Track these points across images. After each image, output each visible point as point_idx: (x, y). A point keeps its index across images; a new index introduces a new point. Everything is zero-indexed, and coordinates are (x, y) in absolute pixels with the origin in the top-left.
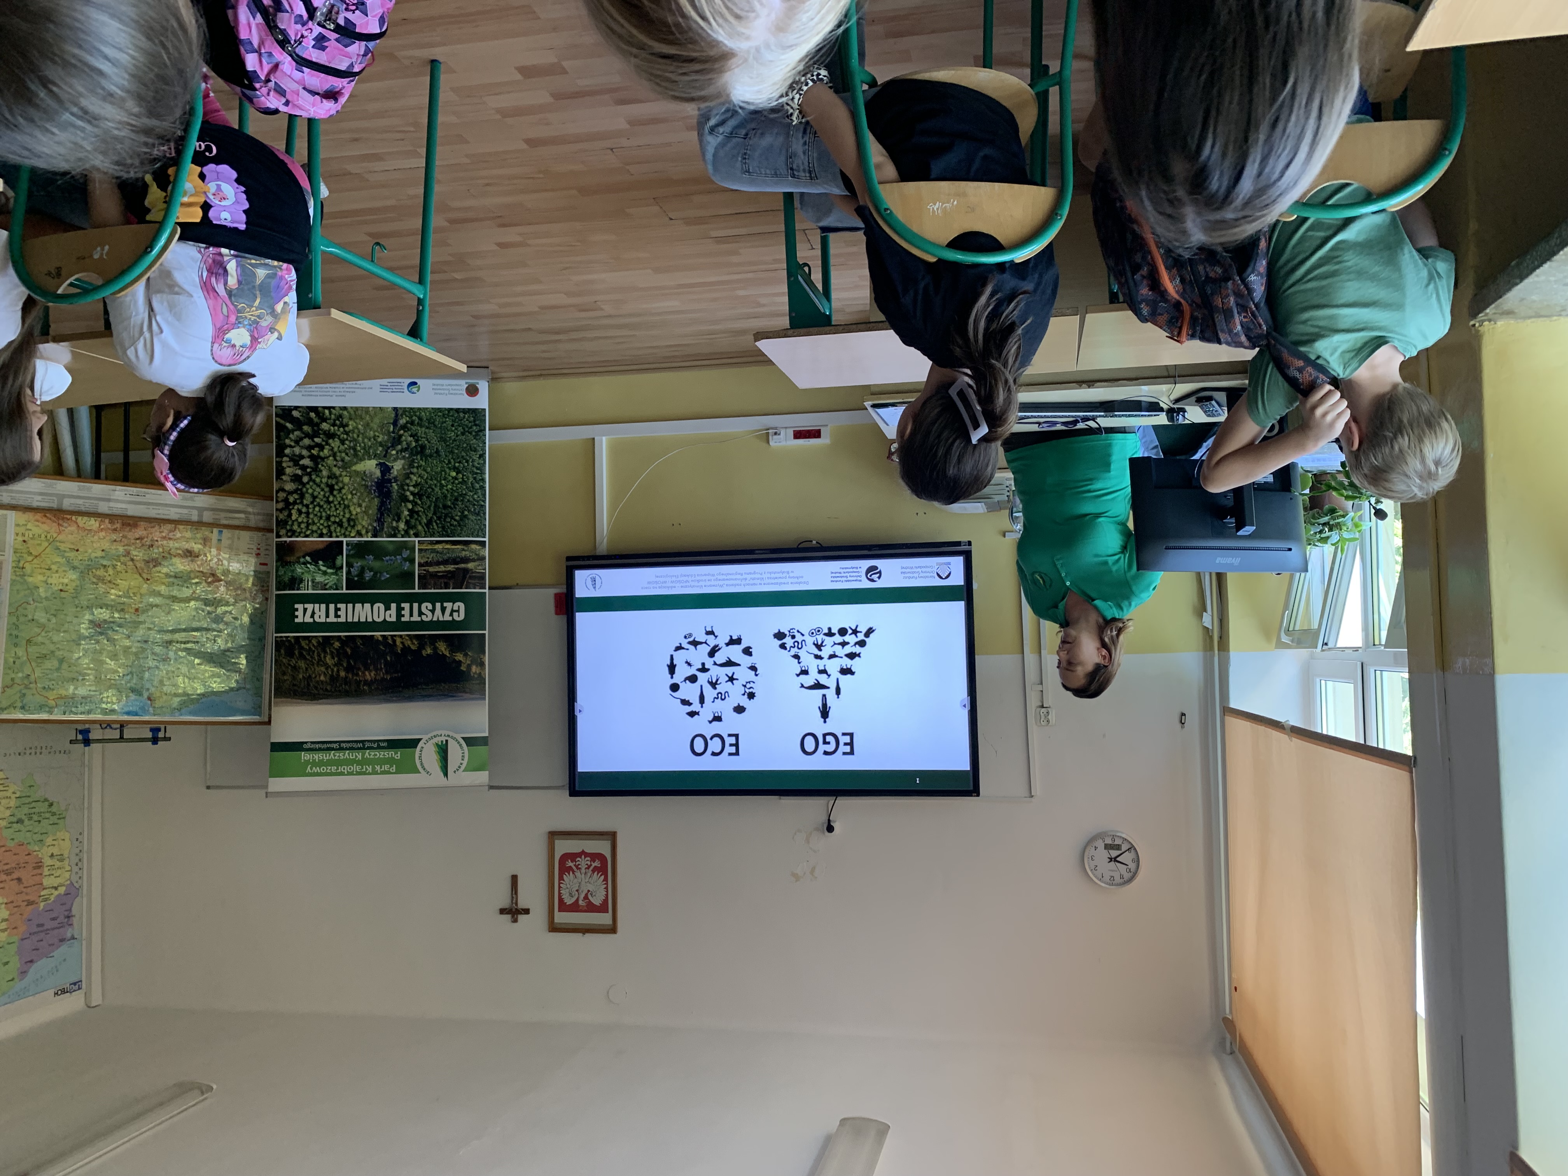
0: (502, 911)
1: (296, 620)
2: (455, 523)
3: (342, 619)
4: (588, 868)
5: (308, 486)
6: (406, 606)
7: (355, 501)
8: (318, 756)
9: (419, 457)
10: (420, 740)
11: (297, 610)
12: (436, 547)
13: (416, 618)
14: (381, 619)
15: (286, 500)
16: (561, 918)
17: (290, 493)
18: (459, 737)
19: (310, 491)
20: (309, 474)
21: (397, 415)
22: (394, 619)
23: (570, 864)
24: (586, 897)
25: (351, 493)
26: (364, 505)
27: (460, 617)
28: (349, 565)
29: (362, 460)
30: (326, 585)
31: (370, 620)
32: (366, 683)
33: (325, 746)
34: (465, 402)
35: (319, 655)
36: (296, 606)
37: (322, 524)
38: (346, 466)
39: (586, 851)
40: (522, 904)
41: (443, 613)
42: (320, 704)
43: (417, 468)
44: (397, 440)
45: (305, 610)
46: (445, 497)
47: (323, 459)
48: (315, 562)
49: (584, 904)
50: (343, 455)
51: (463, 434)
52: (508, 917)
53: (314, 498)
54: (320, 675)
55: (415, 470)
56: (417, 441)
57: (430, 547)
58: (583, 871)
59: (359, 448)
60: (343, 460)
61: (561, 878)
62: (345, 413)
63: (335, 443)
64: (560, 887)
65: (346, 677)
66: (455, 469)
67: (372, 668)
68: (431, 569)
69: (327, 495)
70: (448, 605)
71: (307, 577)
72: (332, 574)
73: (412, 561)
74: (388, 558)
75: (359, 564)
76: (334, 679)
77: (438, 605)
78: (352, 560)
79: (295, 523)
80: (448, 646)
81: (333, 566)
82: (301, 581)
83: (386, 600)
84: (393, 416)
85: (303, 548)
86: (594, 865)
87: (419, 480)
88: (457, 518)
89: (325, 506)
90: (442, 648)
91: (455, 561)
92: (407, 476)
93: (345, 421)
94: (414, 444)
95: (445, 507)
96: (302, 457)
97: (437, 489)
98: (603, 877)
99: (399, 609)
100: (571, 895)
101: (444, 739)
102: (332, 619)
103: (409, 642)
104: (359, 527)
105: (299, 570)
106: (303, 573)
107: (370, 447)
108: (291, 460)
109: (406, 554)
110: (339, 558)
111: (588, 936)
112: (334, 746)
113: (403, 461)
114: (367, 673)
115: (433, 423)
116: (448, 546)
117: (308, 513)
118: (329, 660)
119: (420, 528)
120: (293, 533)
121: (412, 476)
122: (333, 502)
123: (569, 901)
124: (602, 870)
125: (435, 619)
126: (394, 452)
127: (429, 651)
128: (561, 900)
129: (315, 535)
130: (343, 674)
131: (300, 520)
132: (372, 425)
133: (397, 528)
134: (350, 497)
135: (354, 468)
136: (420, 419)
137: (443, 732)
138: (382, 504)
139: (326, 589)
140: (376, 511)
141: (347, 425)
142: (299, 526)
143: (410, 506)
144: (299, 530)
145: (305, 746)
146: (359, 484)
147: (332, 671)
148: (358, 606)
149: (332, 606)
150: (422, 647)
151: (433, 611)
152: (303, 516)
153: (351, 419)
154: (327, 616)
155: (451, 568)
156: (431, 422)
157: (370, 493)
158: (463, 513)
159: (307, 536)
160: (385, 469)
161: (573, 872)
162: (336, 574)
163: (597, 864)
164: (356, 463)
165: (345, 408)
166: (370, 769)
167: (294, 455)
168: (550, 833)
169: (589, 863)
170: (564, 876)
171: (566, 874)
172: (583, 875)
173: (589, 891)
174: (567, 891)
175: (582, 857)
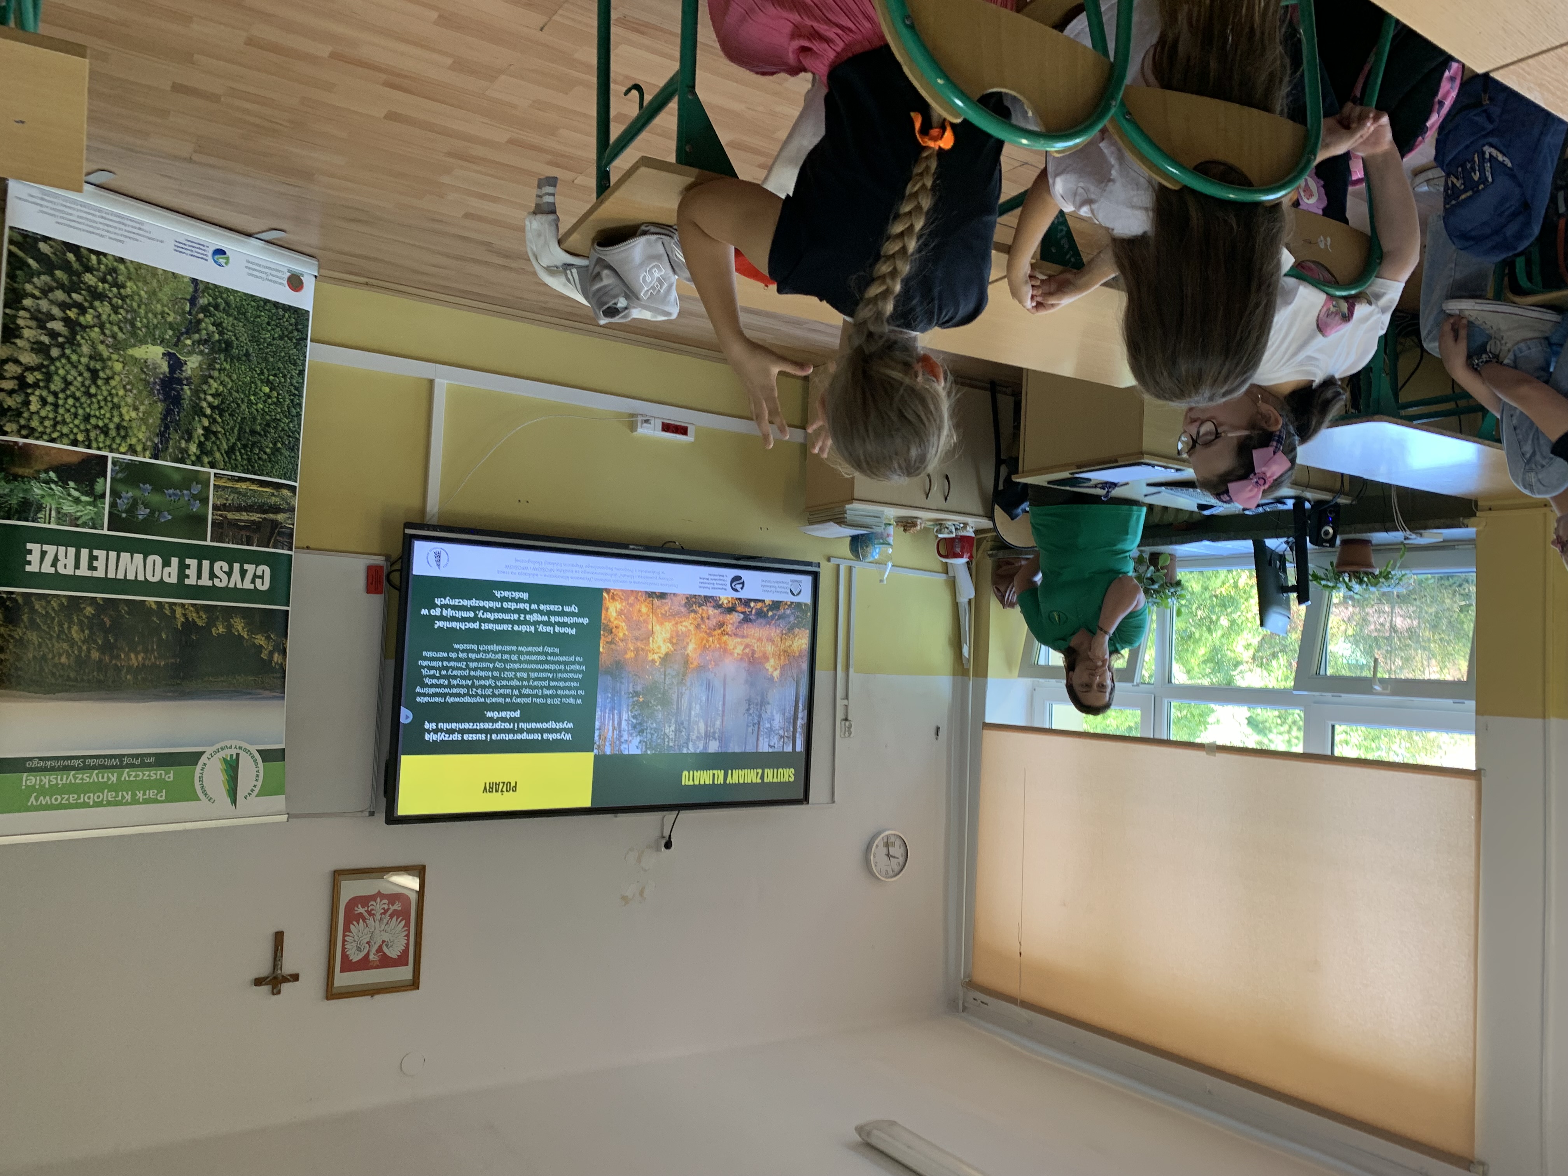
0: (258, 982)
1: (28, 568)
2: (265, 457)
3: (100, 574)
4: (386, 911)
5: (58, 364)
6: (193, 563)
7: (129, 400)
8: (47, 779)
9: (222, 356)
10: (202, 753)
11: (30, 552)
12: (238, 485)
13: (205, 581)
14: (156, 579)
15: (21, 379)
16: (342, 980)
17: (31, 369)
18: (253, 749)
19: (62, 372)
20: (61, 346)
21: (196, 291)
22: (174, 580)
23: (360, 910)
24: (380, 949)
25: (124, 387)
26: (142, 408)
27: (264, 585)
28: (115, 493)
29: (143, 342)
30: (77, 519)
31: (141, 578)
32: (130, 669)
33: (60, 763)
34: (284, 296)
35: (61, 625)
36: (29, 546)
37: (77, 426)
38: (118, 346)
39: (385, 891)
40: (288, 967)
41: (243, 579)
42: (57, 699)
43: (220, 370)
44: (193, 327)
45: (43, 554)
46: (255, 419)
47: (84, 328)
48: (63, 481)
49: (376, 958)
50: (116, 329)
51: (281, 338)
52: (265, 989)
53: (68, 384)
54: (60, 655)
55: (216, 374)
56: (221, 333)
57: (230, 484)
58: (378, 916)
59: (139, 324)
60: (114, 336)
61: (347, 929)
62: (122, 267)
63: (105, 309)
64: (344, 941)
65: (100, 660)
66: (268, 382)
67: (140, 648)
68: (230, 516)
69: (87, 383)
70: (250, 568)
71: (48, 502)
72: (89, 503)
73: (205, 501)
74: (171, 491)
75: (130, 494)
76: (81, 662)
77: (236, 566)
78: (120, 487)
79: (35, 417)
80: (247, 624)
81: (90, 492)
82: (40, 508)
83: (166, 553)
84: (191, 290)
85: (46, 458)
86: (392, 908)
87: (221, 388)
88: (268, 450)
89: (83, 400)
90: (239, 625)
91: (262, 509)
92: (205, 380)
93: (121, 278)
94: (217, 337)
95: (253, 432)
96: (53, 318)
97: (244, 406)
98: (403, 923)
99: (183, 567)
100: (359, 949)
101: (234, 752)
102: (84, 571)
103: (194, 615)
104: (134, 441)
105: (37, 490)
106: (43, 497)
107: (156, 327)
108: (33, 318)
109: (196, 489)
110: (100, 480)
111: (377, 997)
112: (76, 763)
113: (200, 358)
114: (132, 656)
115: (244, 314)
116: (254, 487)
117: (56, 406)
118: (75, 632)
119: (218, 455)
120: (31, 432)
121: (211, 381)
122: (95, 395)
123: (355, 957)
124: (403, 914)
125: (231, 585)
126: (189, 342)
127: (221, 630)
128: (345, 956)
129: (65, 440)
130: (95, 655)
131: (43, 413)
132: (160, 295)
133: (185, 451)
134: (121, 392)
135: (130, 352)
136: (227, 304)
137: (234, 743)
138: (168, 412)
139: (77, 526)
140: (159, 422)
141: (123, 286)
142: (41, 423)
143: (206, 424)
144: (40, 429)
145: (28, 764)
146: (135, 377)
147: (80, 649)
148: (125, 556)
149: (85, 552)
150: (211, 622)
151: (229, 574)
152: (48, 408)
153: (130, 279)
154: (77, 566)
155: (256, 517)
156: (241, 312)
157: (151, 393)
158: (275, 444)
159: (52, 440)
160: (176, 364)
161: (364, 920)
162: (93, 504)
163: (397, 907)
164: (134, 346)
165: (122, 260)
166: (128, 797)
167: (39, 311)
168: (335, 872)
169: (386, 907)
170: (352, 926)
171: (355, 923)
172: (377, 922)
173: (384, 941)
174: (354, 944)
175: (378, 899)
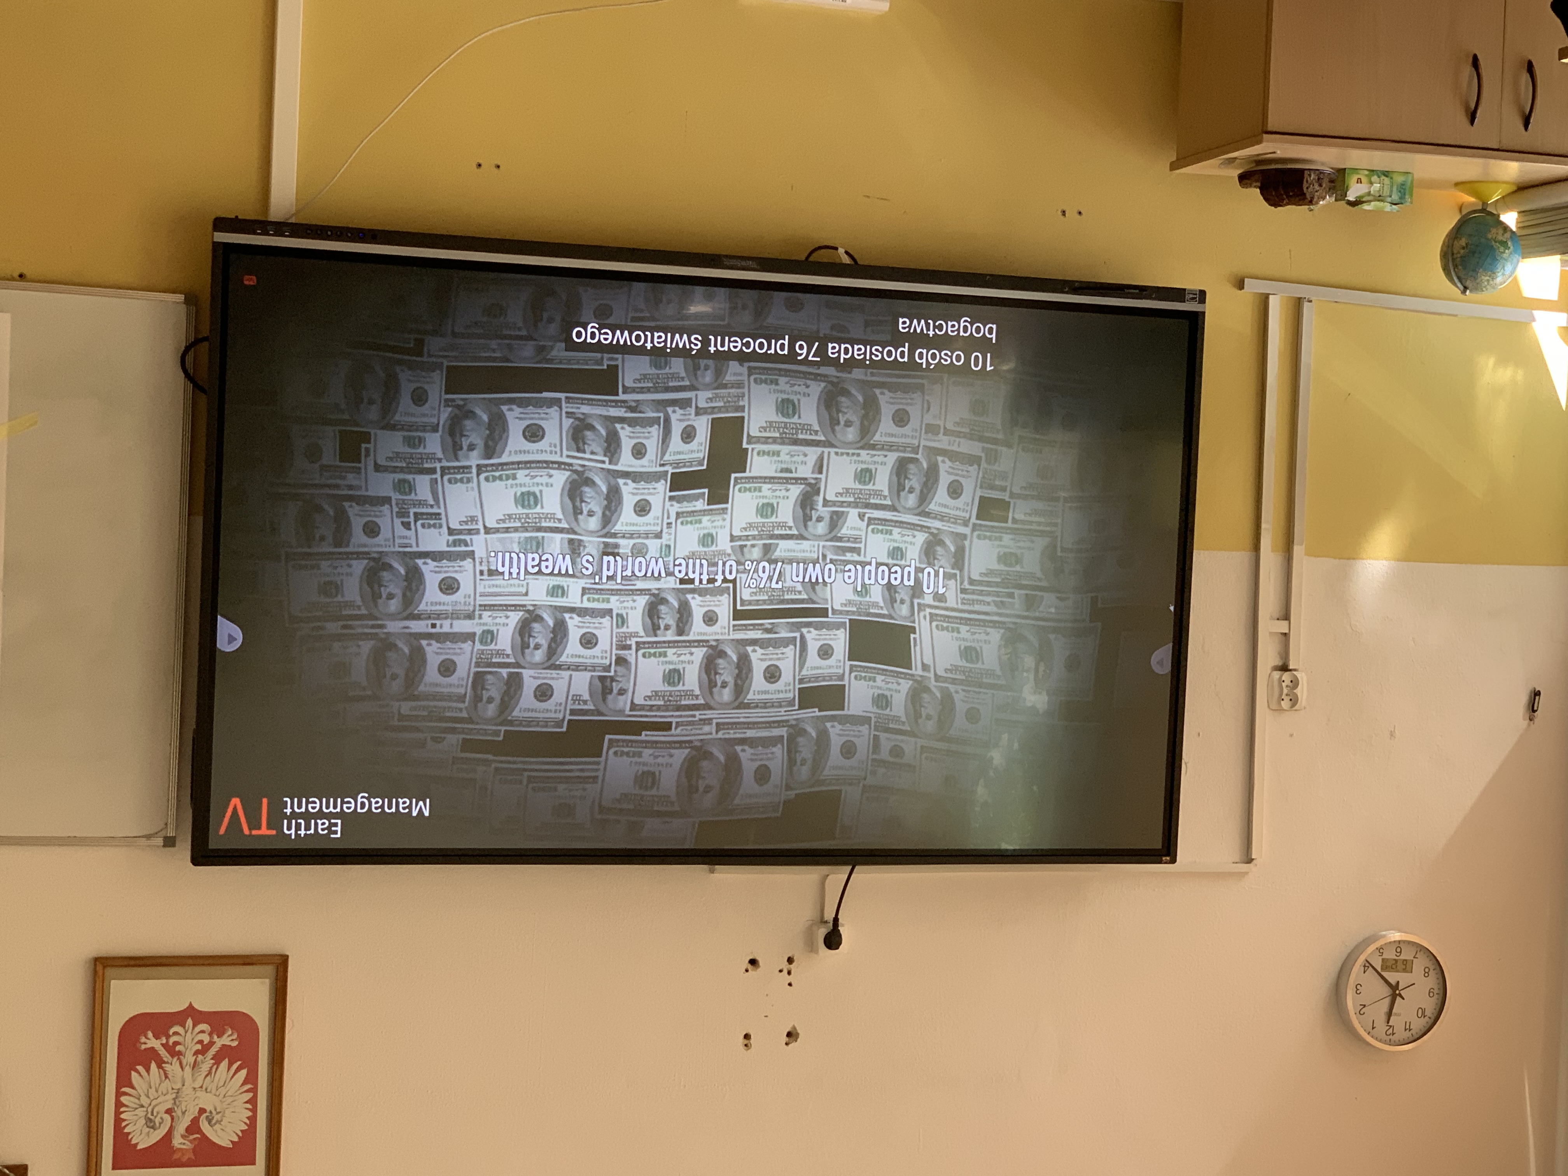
24: (194, 1127)
39: (199, 1006)
40: (6, 1151)
61: (124, 1081)
64: (119, 1104)
86: (219, 1042)
98: (244, 1072)
100: (151, 1124)
128: (121, 1136)
161: (160, 1064)
163: (228, 1039)
168: (97, 960)
169: (206, 1039)
170: (133, 1073)
171: (140, 1068)
172: (188, 1069)
173: (202, 1111)
174: (141, 1112)
175: (190, 1022)
